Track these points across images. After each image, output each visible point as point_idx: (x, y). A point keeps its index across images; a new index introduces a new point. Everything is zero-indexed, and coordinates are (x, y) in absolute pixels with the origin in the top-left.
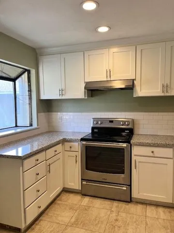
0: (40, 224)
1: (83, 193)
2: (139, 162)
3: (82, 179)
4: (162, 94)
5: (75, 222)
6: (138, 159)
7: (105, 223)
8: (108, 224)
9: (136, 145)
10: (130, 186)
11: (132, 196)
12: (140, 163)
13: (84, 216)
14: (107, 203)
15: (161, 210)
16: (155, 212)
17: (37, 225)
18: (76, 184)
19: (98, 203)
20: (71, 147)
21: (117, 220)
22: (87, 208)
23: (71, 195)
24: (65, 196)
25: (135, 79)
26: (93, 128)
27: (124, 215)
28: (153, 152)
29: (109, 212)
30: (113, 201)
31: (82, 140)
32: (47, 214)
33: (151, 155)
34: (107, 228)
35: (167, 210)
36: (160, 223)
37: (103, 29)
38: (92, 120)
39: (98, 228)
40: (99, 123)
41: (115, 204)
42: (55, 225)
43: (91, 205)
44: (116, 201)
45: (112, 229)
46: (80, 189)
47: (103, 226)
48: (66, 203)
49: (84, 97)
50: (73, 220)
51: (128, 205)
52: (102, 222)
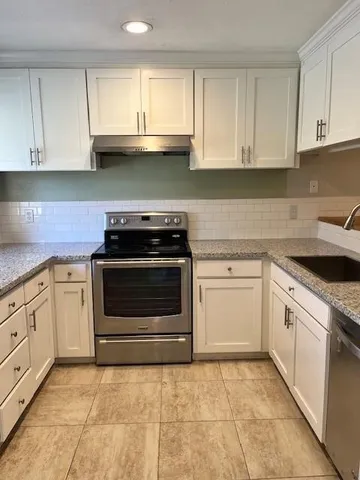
0: (25, 434)
1: (98, 362)
2: (207, 289)
3: (96, 335)
4: (242, 166)
5: (98, 415)
6: (206, 284)
7: (158, 404)
8: (163, 407)
9: (202, 259)
10: (191, 333)
11: (194, 351)
12: (209, 292)
13: (114, 400)
14: (151, 371)
15: (244, 366)
16: (235, 372)
17: (19, 437)
18: (84, 348)
19: (133, 375)
20: (70, 274)
21: (176, 396)
22: (115, 388)
23: (75, 371)
24: (62, 375)
25: (193, 136)
26: (108, 234)
27: (187, 385)
28: (230, 269)
29: (159, 387)
30: (160, 366)
31: (95, 256)
32: (35, 414)
33: (228, 274)
34: (164, 412)
35: (253, 365)
36: (248, 387)
37: (137, 28)
38: (105, 216)
39: (146, 417)
40: (122, 221)
41: (166, 370)
42: (60, 431)
43: (121, 381)
44: (167, 366)
45: (173, 412)
46: (94, 355)
47: (156, 411)
48: (69, 386)
49: (89, 168)
50: (94, 413)
51: (188, 367)
52: (152, 405)
